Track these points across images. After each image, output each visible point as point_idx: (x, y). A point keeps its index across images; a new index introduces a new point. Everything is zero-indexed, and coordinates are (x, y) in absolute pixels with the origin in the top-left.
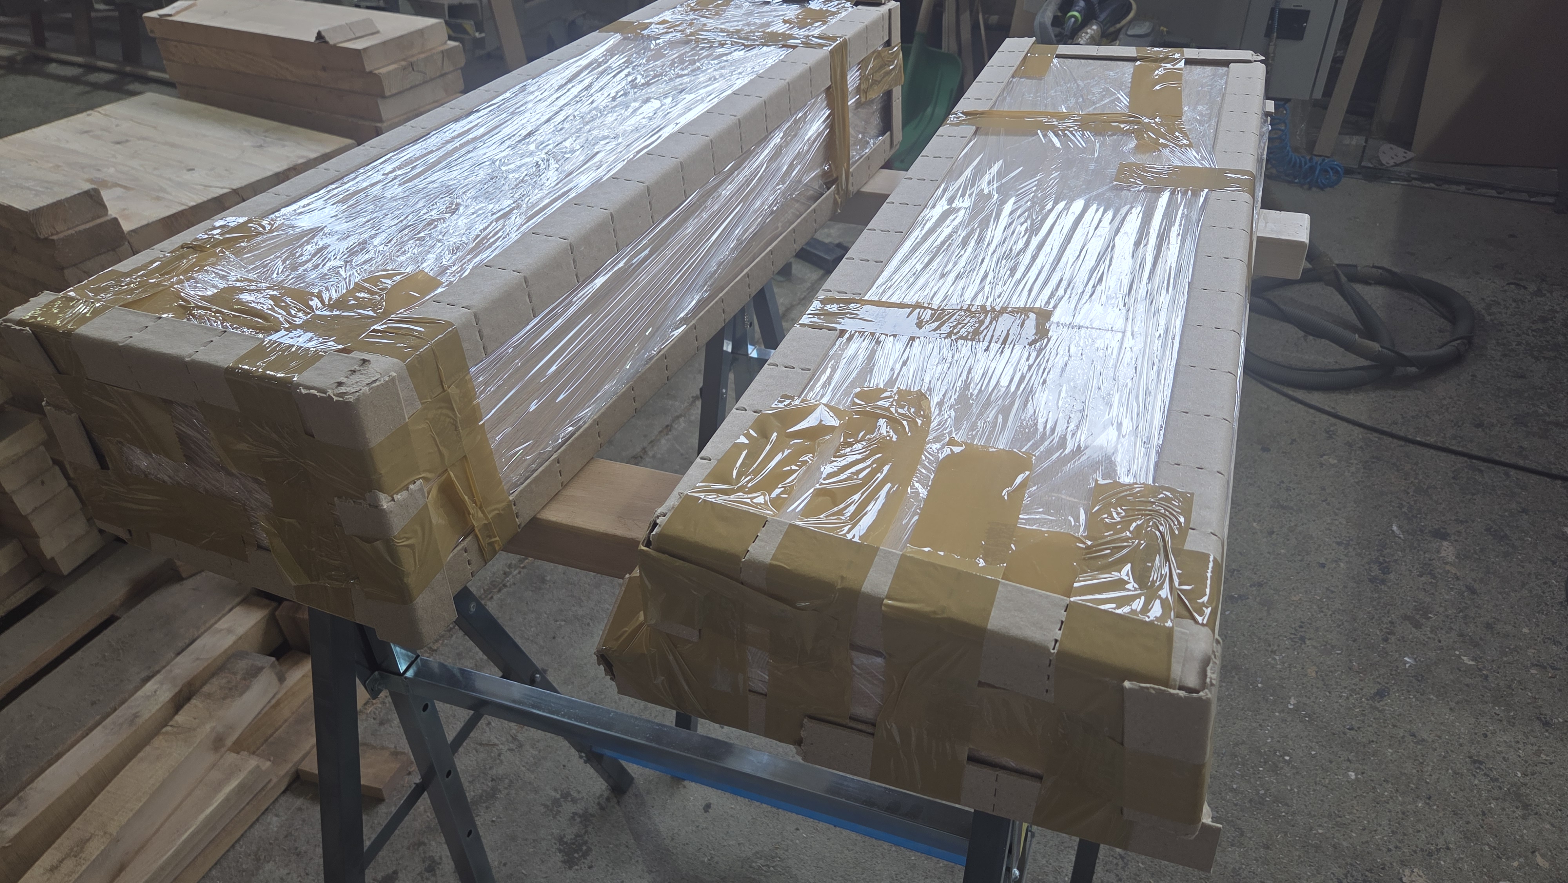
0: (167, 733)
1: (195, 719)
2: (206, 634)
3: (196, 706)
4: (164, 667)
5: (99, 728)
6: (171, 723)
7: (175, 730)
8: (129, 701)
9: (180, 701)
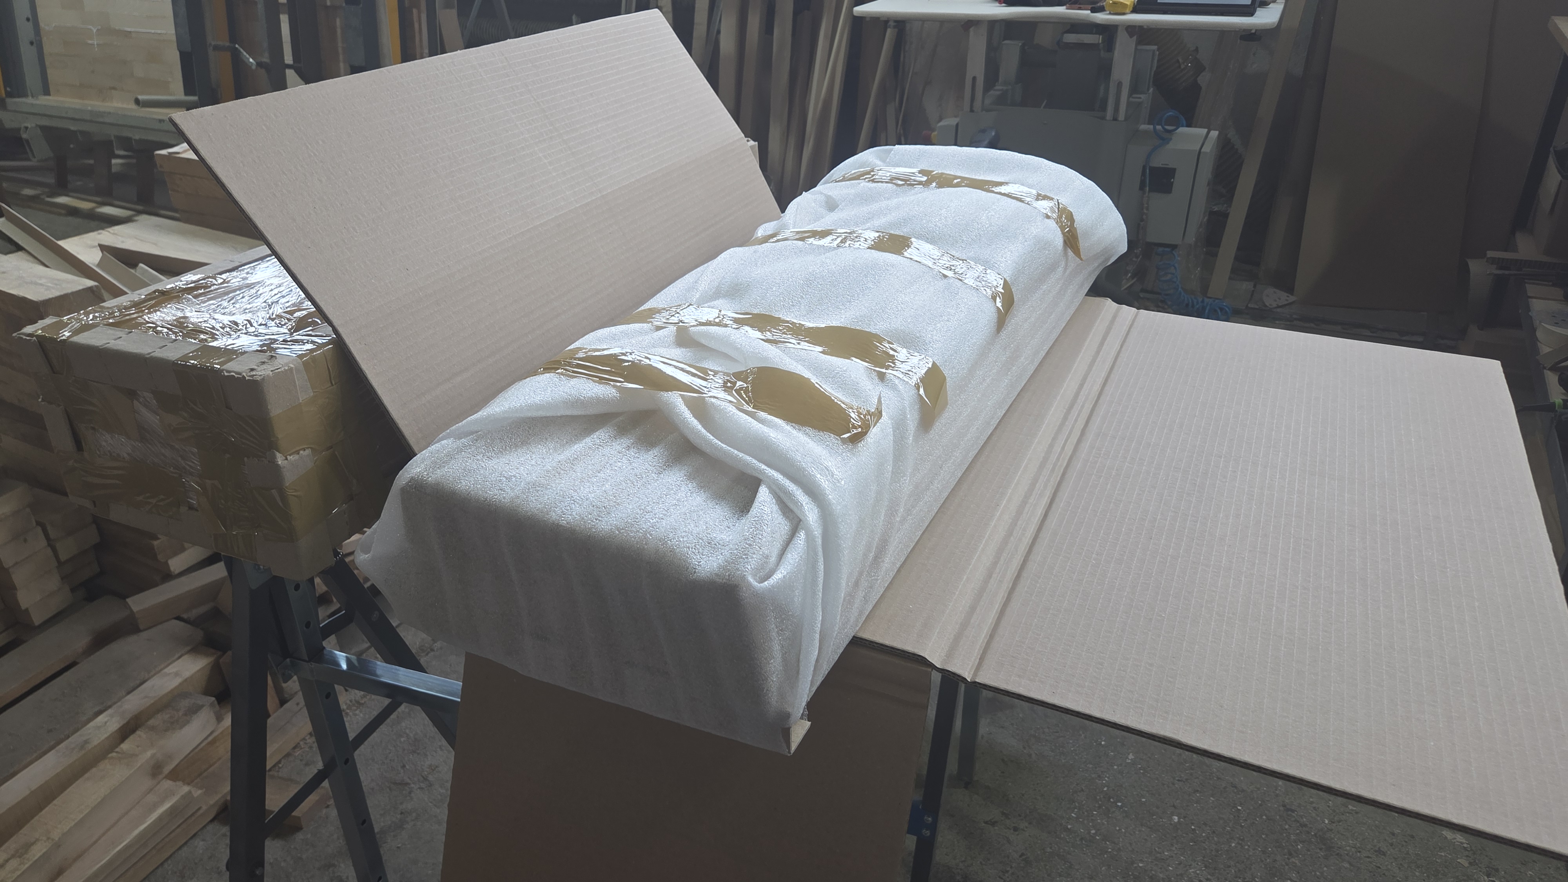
0: (112, 758)
1: (138, 747)
2: (155, 677)
3: (140, 736)
4: (115, 703)
5: (53, 751)
6: (117, 750)
7: (120, 755)
8: (82, 730)
9: (126, 732)
